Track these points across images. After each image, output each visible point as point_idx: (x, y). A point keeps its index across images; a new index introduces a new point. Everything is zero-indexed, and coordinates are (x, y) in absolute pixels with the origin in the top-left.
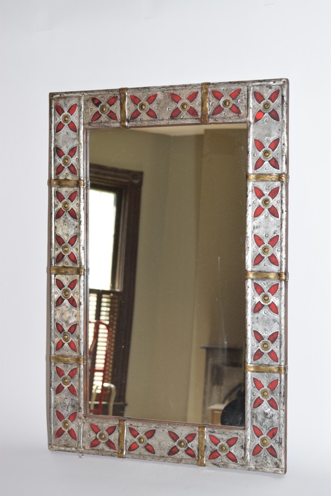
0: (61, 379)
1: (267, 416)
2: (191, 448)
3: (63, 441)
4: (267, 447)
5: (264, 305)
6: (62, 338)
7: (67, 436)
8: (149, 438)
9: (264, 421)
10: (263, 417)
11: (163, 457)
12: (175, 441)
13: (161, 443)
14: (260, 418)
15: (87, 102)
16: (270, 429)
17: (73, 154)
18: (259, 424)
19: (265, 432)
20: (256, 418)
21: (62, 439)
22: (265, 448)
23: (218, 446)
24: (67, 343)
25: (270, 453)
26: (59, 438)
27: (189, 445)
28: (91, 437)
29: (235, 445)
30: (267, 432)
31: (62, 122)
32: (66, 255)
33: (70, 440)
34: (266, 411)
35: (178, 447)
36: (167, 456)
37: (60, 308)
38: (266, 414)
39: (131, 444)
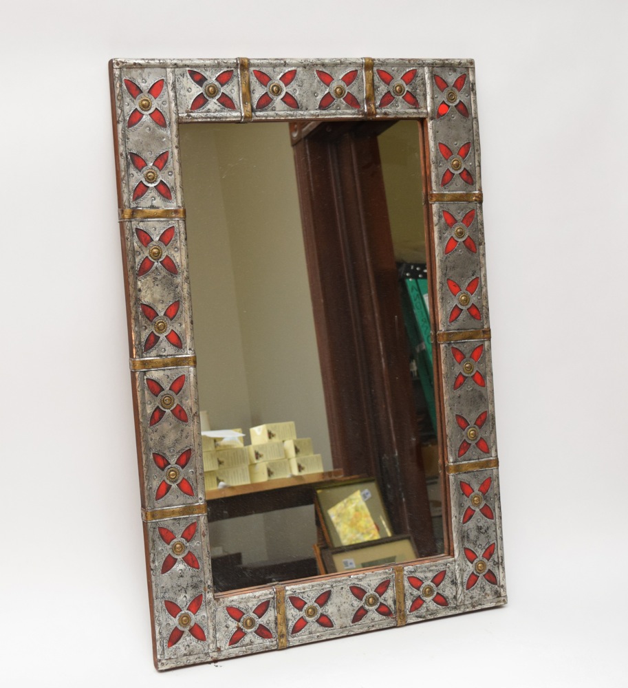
0: (169, 547)
1: (482, 531)
2: (385, 603)
3: (183, 649)
4: (484, 573)
5: (467, 377)
6: (165, 478)
7: (188, 639)
8: (321, 605)
9: (478, 538)
10: (476, 533)
11: (346, 627)
12: (361, 599)
13: (342, 608)
14: (473, 534)
15: (181, 77)
16: (487, 546)
17: (162, 164)
18: (472, 545)
19: (480, 553)
20: (468, 537)
21: (181, 646)
22: (481, 575)
23: (421, 589)
24: (175, 484)
25: (488, 581)
26: (174, 646)
27: (381, 600)
28: (230, 629)
29: (443, 582)
30: (482, 553)
31: (139, 109)
32: (162, 336)
33: (194, 643)
34: (480, 525)
35: (367, 607)
36: (352, 624)
37: (157, 426)
38: (479, 528)
39: (295, 622)
